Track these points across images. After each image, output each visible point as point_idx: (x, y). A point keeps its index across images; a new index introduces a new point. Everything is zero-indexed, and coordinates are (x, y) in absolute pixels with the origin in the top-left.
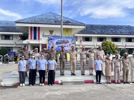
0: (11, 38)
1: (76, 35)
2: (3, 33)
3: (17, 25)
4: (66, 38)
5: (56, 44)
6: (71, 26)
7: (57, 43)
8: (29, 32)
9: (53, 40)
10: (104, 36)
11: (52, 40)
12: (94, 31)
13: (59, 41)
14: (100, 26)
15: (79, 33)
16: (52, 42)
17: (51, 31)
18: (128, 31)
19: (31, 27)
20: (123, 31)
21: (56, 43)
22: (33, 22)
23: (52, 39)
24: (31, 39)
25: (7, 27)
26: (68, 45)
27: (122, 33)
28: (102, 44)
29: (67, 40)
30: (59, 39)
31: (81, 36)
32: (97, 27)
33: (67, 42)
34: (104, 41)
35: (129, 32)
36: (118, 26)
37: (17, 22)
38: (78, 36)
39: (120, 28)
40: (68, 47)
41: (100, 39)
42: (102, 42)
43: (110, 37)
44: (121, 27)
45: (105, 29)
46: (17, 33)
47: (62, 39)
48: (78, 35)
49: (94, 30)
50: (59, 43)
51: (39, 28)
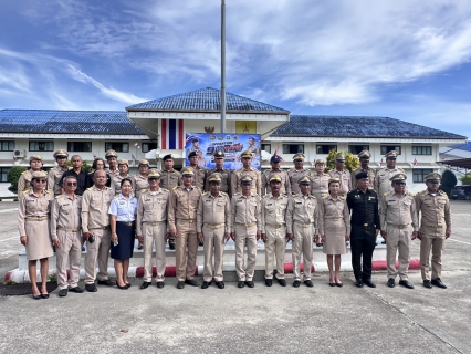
0: (125, 148)
1: (269, 139)
2: (108, 137)
3: (132, 115)
4: (236, 138)
5: (208, 154)
7: (211, 151)
8: (160, 133)
10: (331, 140)
11: (196, 144)
12: (309, 130)
13: (216, 146)
14: (323, 118)
15: (273, 135)
16: (197, 148)
17: (209, 128)
18: (387, 130)
19: (164, 121)
20: (375, 130)
21: (208, 150)
22: (167, 108)
23: (196, 141)
24: (164, 147)
25: (115, 124)
27: (373, 133)
28: (328, 159)
29: (236, 142)
30: (217, 141)
31: (278, 142)
32: (315, 121)
33: (238, 148)
34: (332, 152)
35: (389, 133)
36: (363, 119)
37: (130, 110)
38: (274, 142)
39: (368, 124)
41: (324, 149)
42: (327, 156)
43: (344, 144)
44: (370, 121)
45: (332, 124)
46: (137, 137)
47: (225, 140)
48: (273, 139)
49: (310, 127)
51: (181, 121)
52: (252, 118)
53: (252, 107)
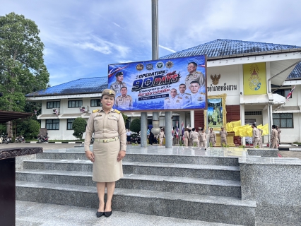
4: (169, 65)
5: (134, 89)
6: (261, 57)
7: (138, 86)
9: (125, 74)
11: (120, 78)
13: (144, 78)
15: (294, 79)
16: (121, 83)
17: (215, 76)
21: (134, 84)
23: (120, 74)
26: (177, 88)
29: (170, 71)
30: (145, 72)
33: (174, 78)
40: (176, 98)
47: (156, 69)
50: (144, 86)
52: (259, 60)
53: (258, 49)
